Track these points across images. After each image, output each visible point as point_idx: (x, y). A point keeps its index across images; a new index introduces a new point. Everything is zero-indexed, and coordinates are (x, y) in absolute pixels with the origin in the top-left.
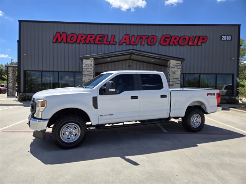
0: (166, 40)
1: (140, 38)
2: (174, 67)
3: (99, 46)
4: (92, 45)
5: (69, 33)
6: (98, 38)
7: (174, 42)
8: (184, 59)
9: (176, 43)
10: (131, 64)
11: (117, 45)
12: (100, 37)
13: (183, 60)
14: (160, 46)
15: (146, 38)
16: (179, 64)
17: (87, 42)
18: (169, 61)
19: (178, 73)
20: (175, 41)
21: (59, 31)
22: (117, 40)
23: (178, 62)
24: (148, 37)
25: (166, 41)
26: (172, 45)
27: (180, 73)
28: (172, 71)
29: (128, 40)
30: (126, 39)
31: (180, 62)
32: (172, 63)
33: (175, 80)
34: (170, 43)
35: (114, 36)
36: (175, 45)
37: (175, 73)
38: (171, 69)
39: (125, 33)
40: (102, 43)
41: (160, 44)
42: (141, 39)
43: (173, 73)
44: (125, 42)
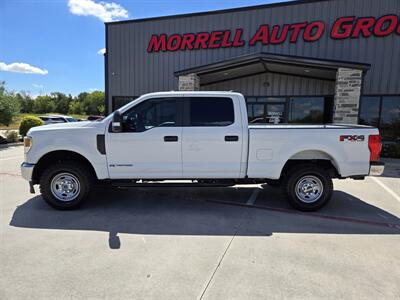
0: (344, 27)
1: (289, 29)
2: (346, 83)
3: (215, 51)
4: (204, 51)
5: (169, 33)
6: (213, 39)
7: (361, 30)
8: (369, 65)
9: (367, 33)
10: (269, 81)
11: (246, 46)
12: (217, 36)
13: (366, 67)
14: (331, 41)
15: (301, 28)
16: (358, 75)
17: (197, 46)
18: (337, 70)
19: (356, 94)
20: (365, 28)
21: (156, 33)
22: (246, 37)
23: (355, 71)
24: (304, 26)
25: (344, 30)
26: (358, 37)
27: (359, 94)
28: (341, 90)
29: (266, 35)
30: (261, 35)
31: (360, 72)
32: (343, 74)
33: (346, 109)
34: (352, 32)
35: (240, 31)
36: (363, 36)
37: (347, 94)
38: (339, 87)
39: (261, 23)
40: (220, 45)
41: (332, 38)
42: (291, 32)
43: (343, 95)
44: (261, 40)
